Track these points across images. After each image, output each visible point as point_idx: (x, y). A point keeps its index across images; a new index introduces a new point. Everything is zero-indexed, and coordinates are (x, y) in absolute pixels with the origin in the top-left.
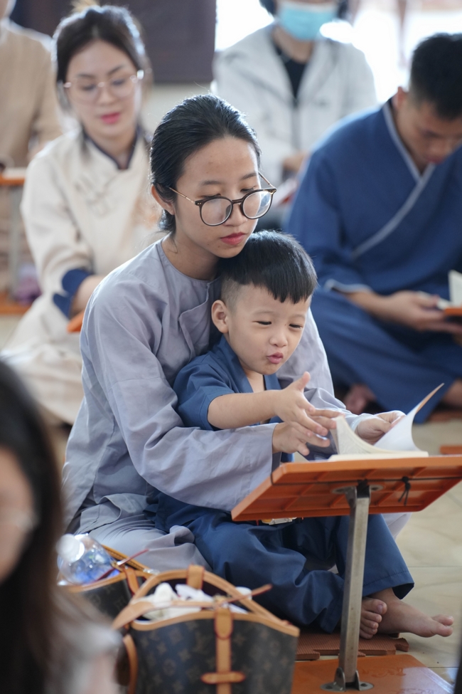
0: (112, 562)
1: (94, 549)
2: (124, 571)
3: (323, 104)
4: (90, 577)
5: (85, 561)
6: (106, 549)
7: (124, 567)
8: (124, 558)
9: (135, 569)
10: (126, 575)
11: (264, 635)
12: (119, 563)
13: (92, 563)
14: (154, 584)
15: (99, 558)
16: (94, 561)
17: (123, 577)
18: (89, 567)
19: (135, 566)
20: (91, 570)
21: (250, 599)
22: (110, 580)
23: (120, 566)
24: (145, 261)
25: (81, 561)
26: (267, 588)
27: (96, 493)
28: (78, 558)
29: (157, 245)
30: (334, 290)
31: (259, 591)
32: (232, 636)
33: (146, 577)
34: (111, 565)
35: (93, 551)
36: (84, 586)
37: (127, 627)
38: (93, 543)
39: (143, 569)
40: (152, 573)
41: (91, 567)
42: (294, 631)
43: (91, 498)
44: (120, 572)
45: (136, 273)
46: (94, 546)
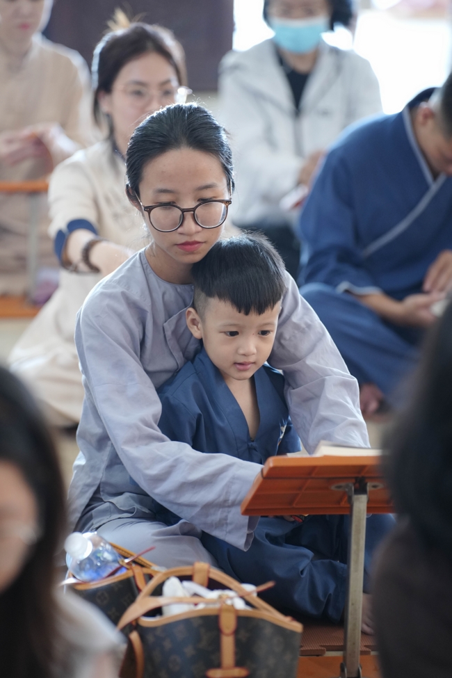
0: (119, 560)
1: (102, 547)
2: (131, 569)
3: (325, 113)
4: (99, 574)
5: (93, 559)
6: (114, 546)
7: (131, 565)
8: (131, 555)
9: (142, 566)
10: (133, 572)
11: (268, 631)
12: (127, 561)
13: (101, 562)
14: (160, 581)
15: (108, 556)
16: (102, 559)
17: (130, 574)
18: (97, 565)
19: (142, 563)
20: (99, 567)
21: (255, 595)
22: (117, 577)
23: (128, 564)
24: (129, 270)
25: (88, 559)
26: (270, 584)
27: (103, 491)
28: (86, 555)
29: (140, 254)
30: (347, 291)
31: (263, 587)
32: (236, 632)
33: (153, 574)
34: (118, 562)
35: (101, 549)
36: (92, 583)
37: (134, 623)
38: (100, 541)
39: (150, 566)
40: (159, 570)
41: (99, 564)
42: (297, 627)
43: (98, 496)
44: (127, 569)
45: (119, 282)
46: (102, 544)
